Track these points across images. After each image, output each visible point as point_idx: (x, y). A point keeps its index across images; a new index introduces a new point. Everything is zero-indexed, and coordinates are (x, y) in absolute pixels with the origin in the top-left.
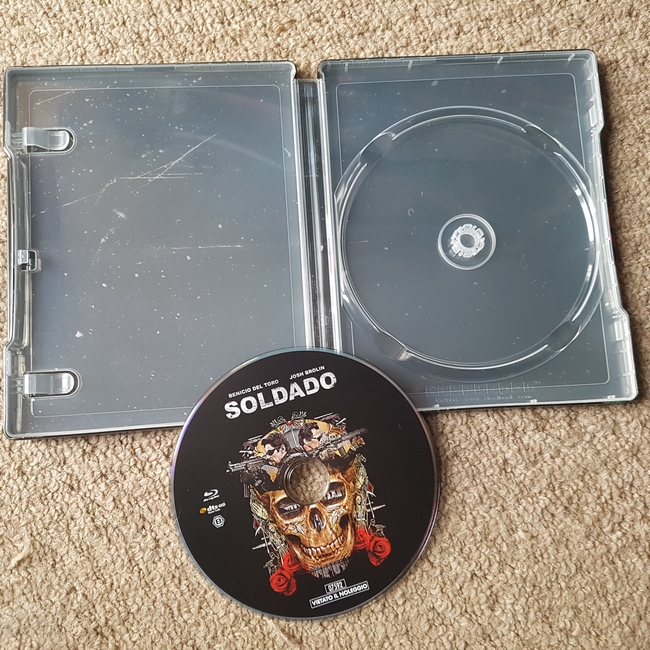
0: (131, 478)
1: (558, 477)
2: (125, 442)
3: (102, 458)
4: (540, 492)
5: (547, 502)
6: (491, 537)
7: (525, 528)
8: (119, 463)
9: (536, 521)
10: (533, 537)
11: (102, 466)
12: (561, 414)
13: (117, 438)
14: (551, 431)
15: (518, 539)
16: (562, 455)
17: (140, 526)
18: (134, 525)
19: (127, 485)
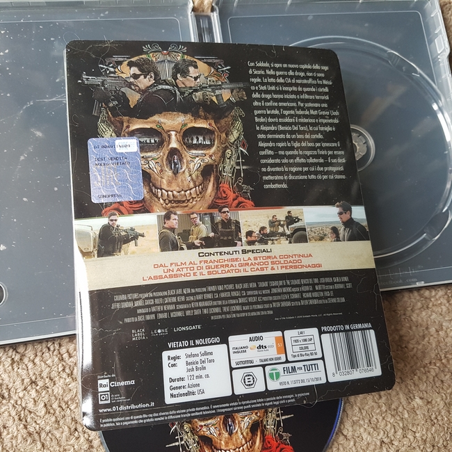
0: (60, 383)
1: (443, 347)
2: (52, 349)
3: (30, 365)
4: (430, 363)
5: (437, 370)
6: (393, 407)
7: (421, 395)
8: (48, 369)
9: (429, 388)
10: (428, 402)
11: (31, 373)
12: (441, 293)
13: (44, 345)
14: (434, 308)
15: (416, 406)
16: (444, 328)
17: (72, 429)
18: (66, 429)
19: (58, 390)
